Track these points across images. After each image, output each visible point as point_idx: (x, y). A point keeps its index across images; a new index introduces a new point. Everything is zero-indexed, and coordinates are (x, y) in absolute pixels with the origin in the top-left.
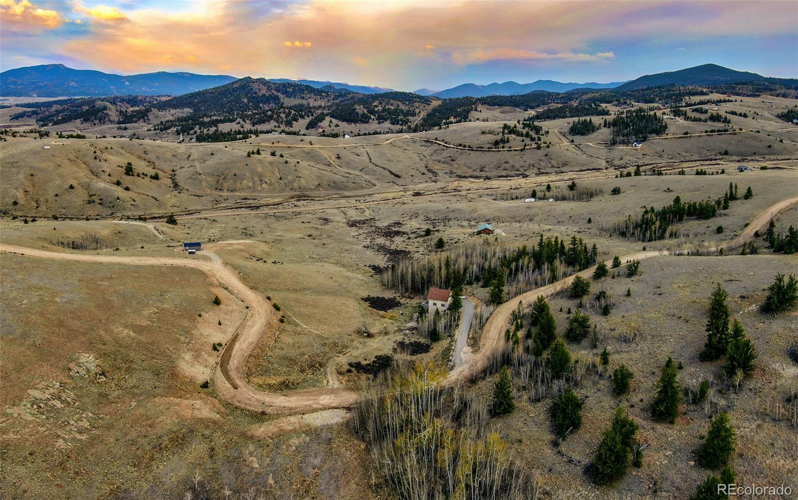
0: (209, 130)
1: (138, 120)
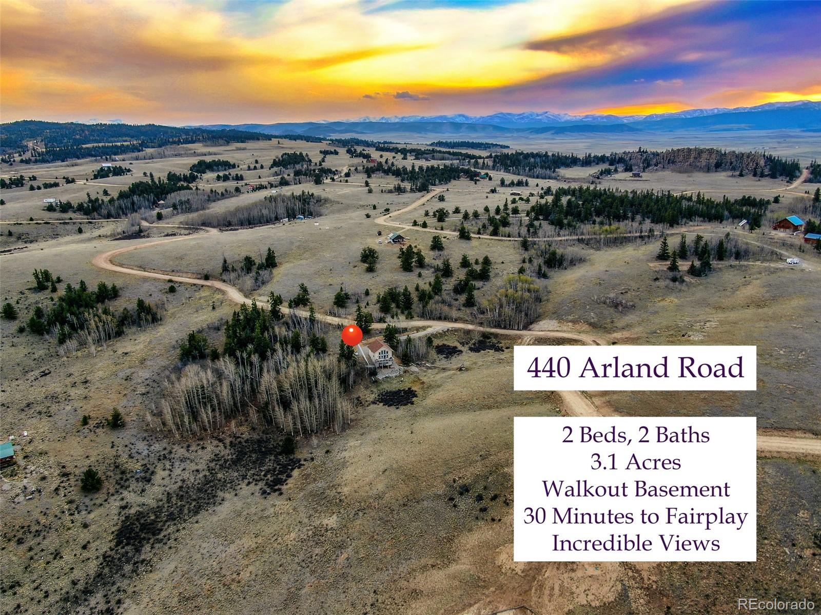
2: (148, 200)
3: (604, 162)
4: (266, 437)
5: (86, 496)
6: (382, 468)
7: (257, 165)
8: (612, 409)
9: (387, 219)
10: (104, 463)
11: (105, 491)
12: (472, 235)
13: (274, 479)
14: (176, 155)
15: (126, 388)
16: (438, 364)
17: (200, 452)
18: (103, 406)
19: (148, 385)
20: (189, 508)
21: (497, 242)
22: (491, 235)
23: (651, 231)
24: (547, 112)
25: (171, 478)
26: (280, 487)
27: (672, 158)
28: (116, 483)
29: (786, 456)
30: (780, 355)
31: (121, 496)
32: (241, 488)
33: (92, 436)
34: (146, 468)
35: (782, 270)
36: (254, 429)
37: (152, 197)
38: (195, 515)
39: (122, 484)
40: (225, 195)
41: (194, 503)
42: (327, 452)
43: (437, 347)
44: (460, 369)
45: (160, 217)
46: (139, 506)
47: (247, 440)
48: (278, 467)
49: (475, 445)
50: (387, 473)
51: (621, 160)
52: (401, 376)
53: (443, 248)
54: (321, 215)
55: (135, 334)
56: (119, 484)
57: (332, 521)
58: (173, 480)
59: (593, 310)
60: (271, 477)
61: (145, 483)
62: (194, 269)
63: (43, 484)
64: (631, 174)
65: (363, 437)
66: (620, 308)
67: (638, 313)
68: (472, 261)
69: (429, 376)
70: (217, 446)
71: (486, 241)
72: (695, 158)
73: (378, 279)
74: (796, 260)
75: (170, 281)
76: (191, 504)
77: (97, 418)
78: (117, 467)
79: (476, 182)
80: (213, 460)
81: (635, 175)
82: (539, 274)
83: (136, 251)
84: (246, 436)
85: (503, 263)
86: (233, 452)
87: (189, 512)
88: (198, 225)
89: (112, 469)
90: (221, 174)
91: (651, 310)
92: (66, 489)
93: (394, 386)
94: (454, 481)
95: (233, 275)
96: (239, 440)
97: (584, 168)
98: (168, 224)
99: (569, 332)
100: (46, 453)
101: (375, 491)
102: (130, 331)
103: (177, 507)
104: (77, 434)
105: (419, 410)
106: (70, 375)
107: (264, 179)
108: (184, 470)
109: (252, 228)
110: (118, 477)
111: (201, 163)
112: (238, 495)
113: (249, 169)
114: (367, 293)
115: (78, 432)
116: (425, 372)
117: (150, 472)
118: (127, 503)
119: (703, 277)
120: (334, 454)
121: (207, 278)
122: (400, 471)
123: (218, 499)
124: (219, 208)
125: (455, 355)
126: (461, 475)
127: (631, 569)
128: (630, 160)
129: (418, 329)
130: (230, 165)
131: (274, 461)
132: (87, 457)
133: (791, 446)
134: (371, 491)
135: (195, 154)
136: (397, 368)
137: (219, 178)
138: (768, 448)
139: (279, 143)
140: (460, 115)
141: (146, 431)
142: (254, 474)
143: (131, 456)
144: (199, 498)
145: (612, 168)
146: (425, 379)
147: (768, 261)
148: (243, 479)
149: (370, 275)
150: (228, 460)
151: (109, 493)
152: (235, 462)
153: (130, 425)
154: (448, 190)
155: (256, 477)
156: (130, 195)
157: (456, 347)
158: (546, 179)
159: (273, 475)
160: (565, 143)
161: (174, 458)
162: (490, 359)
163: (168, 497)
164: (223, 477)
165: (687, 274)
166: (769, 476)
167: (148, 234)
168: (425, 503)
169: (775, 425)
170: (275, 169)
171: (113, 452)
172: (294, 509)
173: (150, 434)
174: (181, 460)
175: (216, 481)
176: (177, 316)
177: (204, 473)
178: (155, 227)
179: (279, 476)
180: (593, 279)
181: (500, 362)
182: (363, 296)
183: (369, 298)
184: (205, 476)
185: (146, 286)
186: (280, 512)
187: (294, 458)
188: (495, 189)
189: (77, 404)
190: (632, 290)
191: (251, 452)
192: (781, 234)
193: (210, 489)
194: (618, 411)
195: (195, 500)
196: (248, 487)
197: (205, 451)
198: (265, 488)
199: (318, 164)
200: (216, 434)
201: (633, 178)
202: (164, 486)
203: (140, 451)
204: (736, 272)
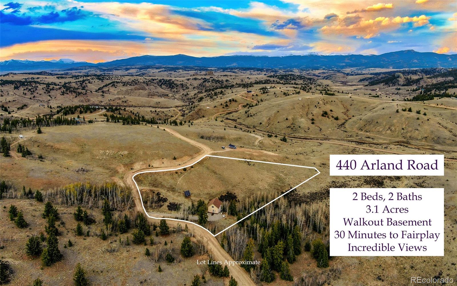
0: (440, 92)
1: (413, 84)
32: (302, 194)
123: (310, 194)
144: (316, 196)
175: (310, 199)
184: (314, 201)
193: (312, 197)
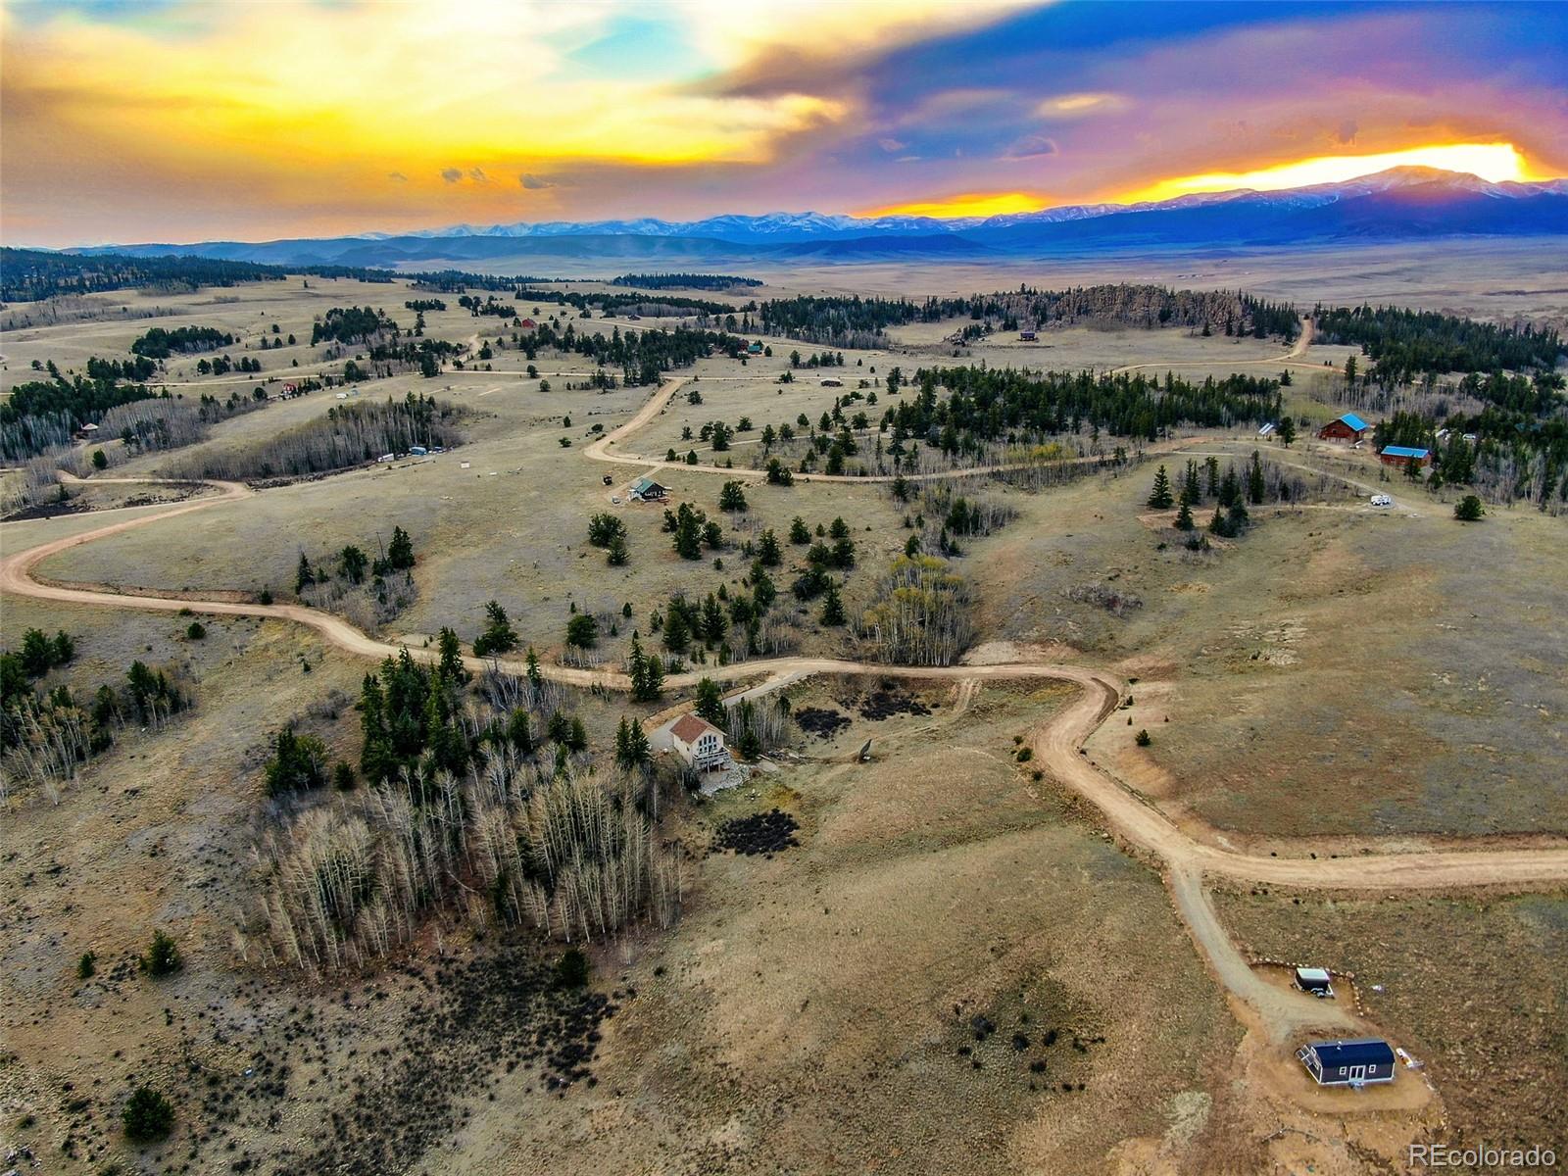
2: (60, 424)
3: (962, 313)
4: (513, 953)
5: (142, 1153)
6: (796, 999)
7: (279, 336)
8: (1209, 825)
9: (607, 447)
10: (160, 1063)
11: (183, 1132)
12: (794, 476)
13: (565, 1048)
14: (82, 317)
15: (158, 875)
16: (811, 751)
17: (376, 1006)
18: (116, 925)
19: (208, 862)
20: (395, 1147)
21: (842, 487)
22: (827, 474)
23: (1119, 451)
24: (810, 214)
25: (330, 1079)
26: (585, 1066)
27: (1084, 304)
28: (206, 1109)
29: (1543, 888)
30: (1447, 686)
31: (226, 1140)
32: (497, 1081)
33: (111, 1001)
34: (264, 1063)
35: (1369, 517)
36: (479, 937)
37: (67, 416)
38: (414, 1161)
39: (221, 1111)
40: (235, 407)
41: (402, 1132)
42: (659, 972)
43: (799, 715)
44: (861, 759)
45: (101, 462)
46: (276, 1156)
47: (473, 964)
48: (563, 1019)
49: (973, 928)
50: (812, 1008)
51: (992, 309)
52: (746, 785)
53: (745, 505)
54: (461, 444)
55: (137, 743)
56: (213, 1110)
57: (730, 1133)
58: (336, 1083)
59: (1069, 616)
60: (555, 1044)
61: (273, 1098)
62: (234, 581)
63: (30, 1137)
64: (1017, 335)
65: (723, 929)
66: (1119, 609)
67: (1151, 616)
68: (812, 530)
69: (806, 780)
70: (412, 988)
71: (822, 485)
72: (1125, 304)
73: (637, 580)
74: (1386, 498)
75: (186, 613)
76: (395, 1136)
77: (112, 955)
78: (195, 1069)
79: (744, 359)
80: (411, 1023)
81: (1028, 337)
82: (944, 549)
83: (86, 548)
84: (467, 956)
85: (868, 529)
86: (451, 998)
87: (399, 1154)
88: (200, 478)
89: (184, 1075)
90: (209, 358)
91: (1170, 608)
92: (89, 1142)
93: (741, 809)
94: (957, 1011)
95: (324, 590)
96: (454, 966)
97: (928, 325)
98: (125, 476)
99: (1037, 663)
100: (15, 1058)
101: (801, 1052)
102: (124, 734)
103: (366, 1147)
104: (74, 1001)
105: (816, 856)
106: (12, 857)
107: (305, 367)
108: (352, 1054)
109: (321, 478)
110: (205, 1093)
111: (155, 336)
112: (497, 1096)
113: (265, 345)
114: (627, 612)
115: (76, 994)
116: (792, 771)
117: (276, 1070)
118: (246, 1154)
119: (1239, 538)
120: (675, 973)
121: (266, 600)
122: (836, 998)
123: (455, 1114)
124: (232, 436)
125: (840, 730)
126: (965, 996)
127: (1371, 1160)
128: (1008, 307)
129: (752, 681)
130: (221, 337)
131: (549, 1005)
132: (117, 1054)
133: (1544, 867)
134: (793, 1055)
135: (127, 315)
136: (737, 770)
137: (204, 367)
138: (1509, 878)
139: (306, 286)
140: (647, 221)
141: (237, 971)
142: (514, 1043)
143: (219, 1039)
144: (410, 1117)
145: (981, 323)
146: (797, 787)
147: (1338, 501)
148: (494, 1058)
149: (617, 573)
150: (445, 1018)
151: (195, 1136)
152: (464, 1019)
153: (196, 962)
154: (696, 379)
155: (520, 1049)
156: (16, 414)
157: (834, 713)
158: (868, 348)
159: (558, 1040)
160: (853, 271)
161: (321, 1030)
162: (910, 731)
163: (336, 1125)
164: (447, 1058)
165: (1210, 534)
166: (1532, 932)
167: (84, 502)
168: (912, 1065)
169: (1501, 829)
170: (324, 345)
171: (173, 1035)
172: (638, 1115)
173: (251, 980)
174: (339, 1032)
175: (436, 1071)
176: (226, 693)
177: (400, 1056)
178: (97, 485)
179: (574, 1041)
180: (1049, 553)
181: (935, 738)
182: (622, 620)
183: (633, 622)
184: (406, 1062)
185: (135, 627)
186: (607, 1128)
187: (590, 994)
188: (789, 374)
189: (53, 929)
190: (1126, 572)
191: (490, 990)
192: (1337, 448)
193: (428, 1092)
194: (1218, 827)
195: (401, 1124)
196: (512, 1076)
197: (387, 1002)
198: (552, 1072)
199: (414, 331)
200: (400, 958)
201: (1024, 343)
202: (319, 1100)
203: (237, 1023)
204: (1291, 525)
